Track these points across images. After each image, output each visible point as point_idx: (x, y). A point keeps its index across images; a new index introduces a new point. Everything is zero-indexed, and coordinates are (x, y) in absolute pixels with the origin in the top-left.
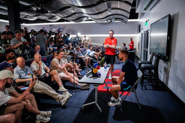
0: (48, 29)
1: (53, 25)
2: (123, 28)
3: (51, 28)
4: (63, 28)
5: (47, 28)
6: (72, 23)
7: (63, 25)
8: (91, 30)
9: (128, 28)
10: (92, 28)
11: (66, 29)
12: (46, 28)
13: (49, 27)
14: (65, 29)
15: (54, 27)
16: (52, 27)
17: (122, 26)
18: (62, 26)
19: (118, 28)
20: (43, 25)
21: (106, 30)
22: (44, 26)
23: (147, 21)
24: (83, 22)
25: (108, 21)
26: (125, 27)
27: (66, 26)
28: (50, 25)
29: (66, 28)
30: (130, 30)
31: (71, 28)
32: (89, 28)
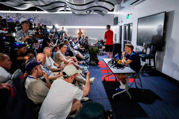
0: (14, 19)
1: (20, 14)
2: (99, 20)
3: (18, 17)
4: (33, 19)
5: (13, 17)
6: (46, 12)
7: (33, 14)
8: (66, 21)
9: (104, 20)
10: (67, 19)
11: (38, 20)
12: (11, 17)
13: (15, 16)
14: (36, 19)
15: (22, 17)
16: (20, 17)
17: (98, 18)
18: (32, 16)
19: (95, 20)
20: (7, 13)
21: (83, 21)
22: (8, 15)
23: (129, 15)
24: (58, 12)
25: (87, 13)
26: (101, 19)
27: (38, 16)
28: (17, 14)
29: (38, 18)
30: (107, 22)
31: (44, 18)
32: (65, 18)
